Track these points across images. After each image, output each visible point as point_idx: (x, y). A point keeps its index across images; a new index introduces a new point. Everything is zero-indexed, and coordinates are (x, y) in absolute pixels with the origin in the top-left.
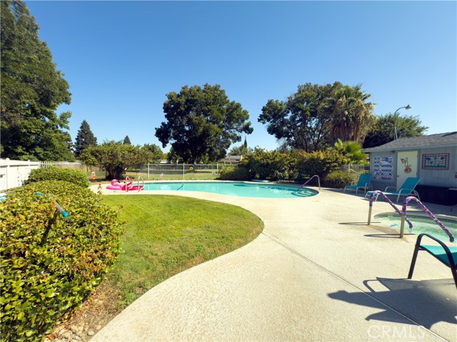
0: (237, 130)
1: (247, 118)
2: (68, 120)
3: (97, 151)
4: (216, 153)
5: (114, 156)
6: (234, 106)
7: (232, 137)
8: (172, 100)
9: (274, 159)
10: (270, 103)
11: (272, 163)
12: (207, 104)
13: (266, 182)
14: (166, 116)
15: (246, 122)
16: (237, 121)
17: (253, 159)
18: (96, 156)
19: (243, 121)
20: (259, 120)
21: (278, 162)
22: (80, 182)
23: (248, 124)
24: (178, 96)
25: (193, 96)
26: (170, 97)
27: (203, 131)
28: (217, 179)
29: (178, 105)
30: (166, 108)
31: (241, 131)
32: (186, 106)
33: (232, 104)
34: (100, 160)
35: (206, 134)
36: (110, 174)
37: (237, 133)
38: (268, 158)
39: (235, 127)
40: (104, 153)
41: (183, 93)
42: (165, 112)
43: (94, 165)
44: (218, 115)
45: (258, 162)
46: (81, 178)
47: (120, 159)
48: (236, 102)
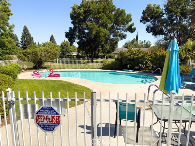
0: (123, 30)
1: (130, 21)
2: (13, 29)
3: (26, 53)
4: (106, 49)
5: (36, 55)
6: (119, 12)
7: (120, 36)
8: (75, 12)
9: (138, 55)
10: (148, 7)
11: (136, 58)
12: (99, 13)
13: (131, 71)
14: (72, 23)
15: (130, 23)
16: (123, 23)
17: (124, 55)
18: (26, 56)
19: (127, 23)
20: (141, 21)
21: (141, 58)
22: (13, 74)
23: (132, 25)
24: (79, 8)
25: (89, 7)
26: (73, 9)
27: (96, 33)
28: (101, 69)
29: (79, 14)
30: (72, 16)
31: (126, 31)
32: (84, 15)
33: (118, 10)
34: (28, 57)
35: (97, 35)
36: (35, 65)
37: (123, 32)
38: (134, 54)
39: (121, 28)
40: (30, 53)
41: (82, 5)
42: (71, 19)
43: (25, 60)
44: (106, 21)
45: (127, 57)
46: (13, 72)
47: (39, 57)
48: (121, 9)
